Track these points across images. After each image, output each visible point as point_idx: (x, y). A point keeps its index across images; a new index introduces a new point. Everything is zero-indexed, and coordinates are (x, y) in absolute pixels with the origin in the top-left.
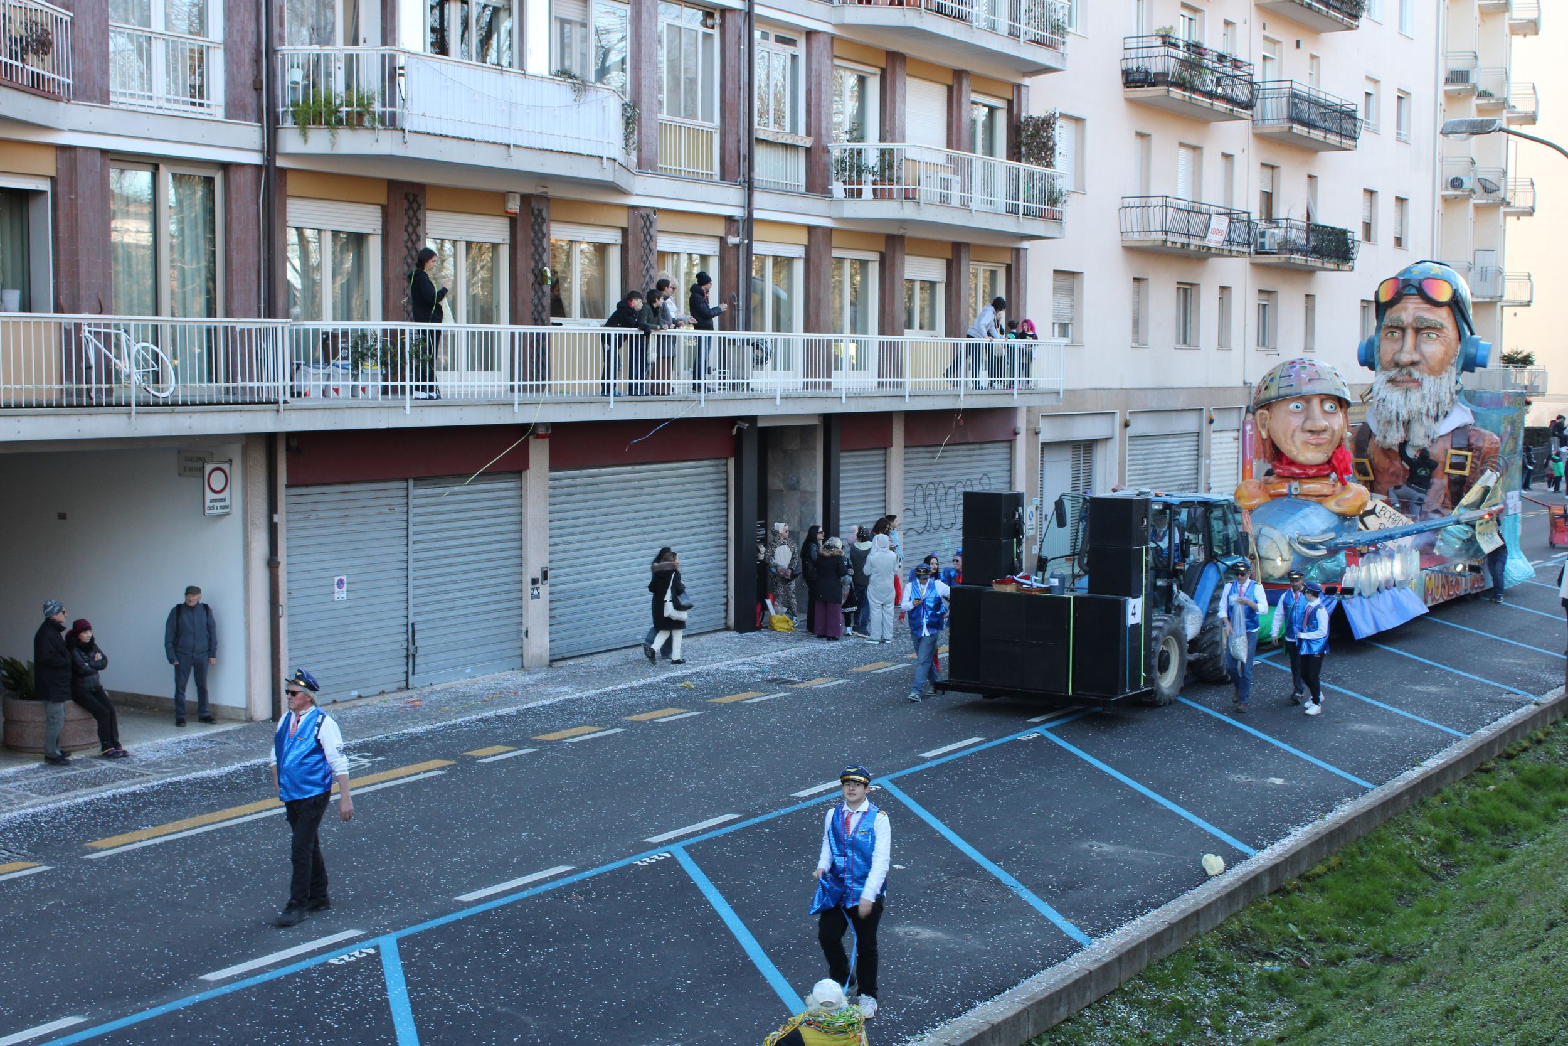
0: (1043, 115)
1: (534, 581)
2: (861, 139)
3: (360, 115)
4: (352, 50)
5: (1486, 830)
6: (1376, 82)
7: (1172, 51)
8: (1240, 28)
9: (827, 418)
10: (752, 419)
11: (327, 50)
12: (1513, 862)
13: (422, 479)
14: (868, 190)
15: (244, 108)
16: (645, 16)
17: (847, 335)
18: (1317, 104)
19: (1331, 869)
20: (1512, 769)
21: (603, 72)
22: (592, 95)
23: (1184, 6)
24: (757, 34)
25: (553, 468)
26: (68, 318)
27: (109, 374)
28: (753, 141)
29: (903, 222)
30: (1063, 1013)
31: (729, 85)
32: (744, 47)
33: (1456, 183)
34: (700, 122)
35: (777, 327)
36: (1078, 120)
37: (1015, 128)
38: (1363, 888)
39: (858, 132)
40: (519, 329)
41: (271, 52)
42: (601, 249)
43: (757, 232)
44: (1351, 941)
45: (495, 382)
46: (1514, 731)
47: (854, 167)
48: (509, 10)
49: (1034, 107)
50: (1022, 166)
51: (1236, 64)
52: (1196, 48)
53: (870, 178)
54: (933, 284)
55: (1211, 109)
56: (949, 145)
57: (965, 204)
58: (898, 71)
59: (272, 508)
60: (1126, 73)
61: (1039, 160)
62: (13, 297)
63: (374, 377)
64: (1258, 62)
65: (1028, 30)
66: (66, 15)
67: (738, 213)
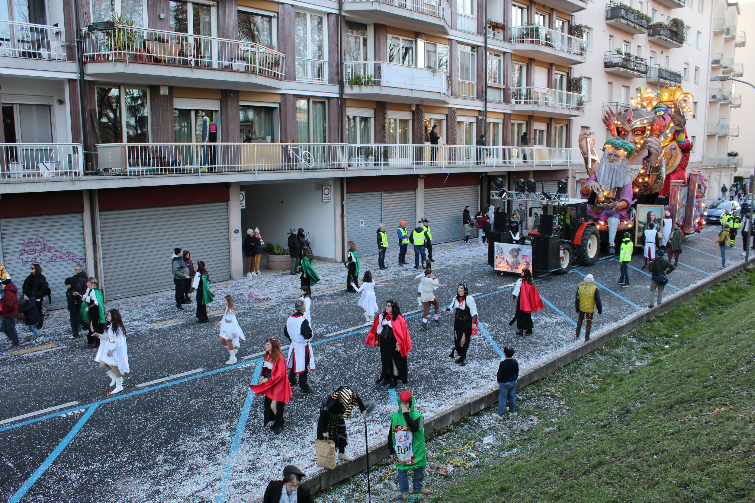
0: (578, 77)
1: (419, 222)
2: (520, 85)
3: (368, 82)
4: (365, 62)
5: (716, 304)
6: (688, 64)
7: (620, 56)
8: (643, 48)
9: (509, 173)
10: (486, 173)
11: (358, 62)
12: (725, 314)
13: (386, 191)
14: (522, 101)
15: (334, 80)
16: (453, 49)
17: (516, 147)
18: (668, 72)
19: (665, 315)
20: (726, 285)
21: (440, 66)
22: (437, 74)
23: (625, 41)
24: (488, 53)
25: (425, 188)
26: (284, 144)
27: (296, 160)
28: (487, 87)
29: (533, 112)
30: (580, 355)
31: (479, 69)
32: (484, 58)
33: (714, 97)
34: (470, 81)
35: (494, 145)
36: (589, 79)
37: (569, 81)
38: (676, 321)
39: (519, 83)
40: (415, 145)
41: (342, 64)
42: (440, 121)
43: (488, 115)
44: (671, 337)
45: (408, 162)
46: (727, 273)
47: (518, 95)
48: (412, 48)
49: (575, 74)
50: (571, 93)
51: (641, 59)
52: (628, 55)
53: (523, 98)
54: (543, 131)
55: (633, 74)
56: (548, 87)
57: (553, 105)
58: (533, 65)
59: (342, 200)
60: (605, 63)
61: (577, 92)
62: (269, 138)
63: (372, 160)
64: (648, 59)
65: (573, 50)
66: (284, 55)
67: (482, 109)
